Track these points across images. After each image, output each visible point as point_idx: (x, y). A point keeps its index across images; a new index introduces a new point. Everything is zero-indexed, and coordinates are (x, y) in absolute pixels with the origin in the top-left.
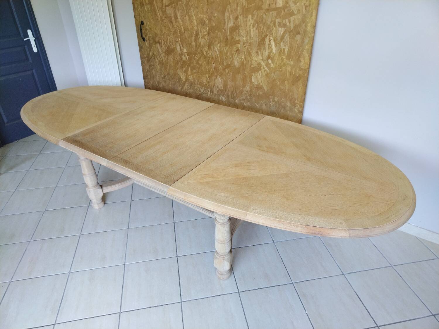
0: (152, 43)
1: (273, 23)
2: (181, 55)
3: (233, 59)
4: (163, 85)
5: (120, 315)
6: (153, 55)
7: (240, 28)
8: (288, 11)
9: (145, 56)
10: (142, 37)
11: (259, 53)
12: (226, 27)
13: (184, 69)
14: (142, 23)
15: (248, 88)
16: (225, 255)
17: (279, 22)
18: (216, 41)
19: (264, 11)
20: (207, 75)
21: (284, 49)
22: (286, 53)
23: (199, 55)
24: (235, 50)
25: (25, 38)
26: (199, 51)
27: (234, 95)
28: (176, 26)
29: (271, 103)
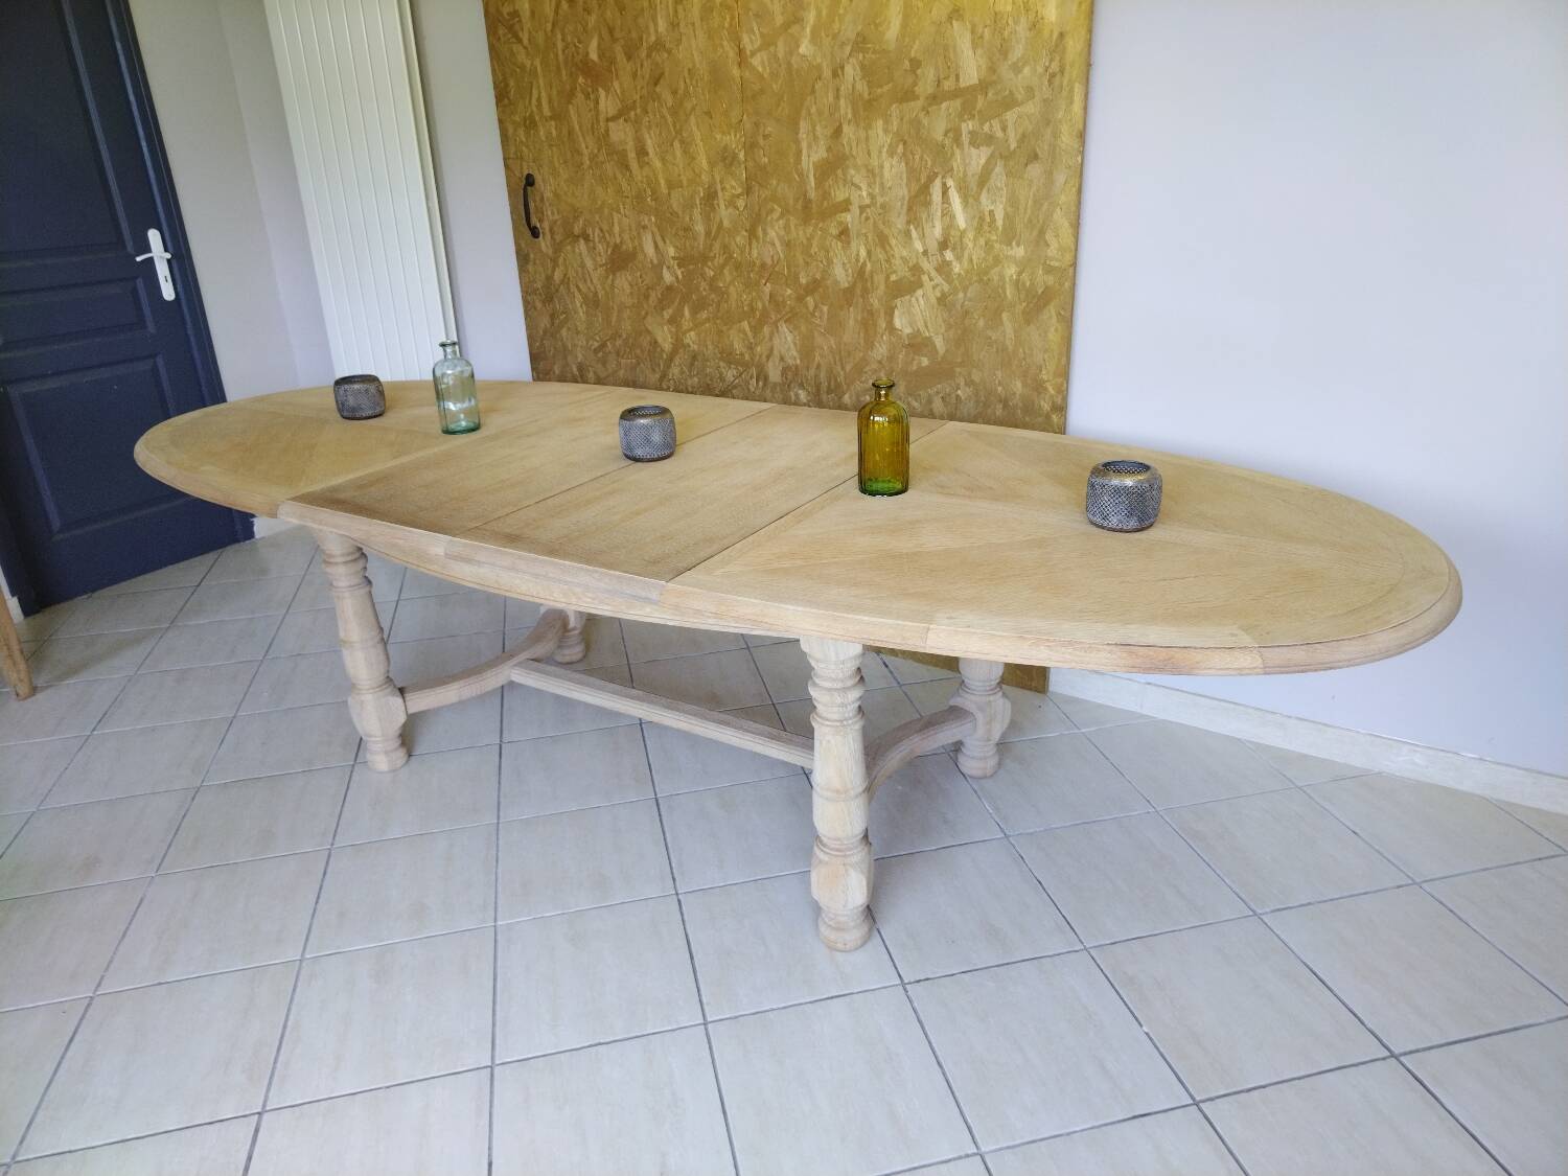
0: (561, 242)
1: (951, 135)
2: (657, 268)
3: (830, 262)
4: (595, 373)
5: (492, 1075)
6: (565, 280)
7: (847, 162)
8: (996, 94)
9: (539, 285)
10: (527, 225)
11: (914, 234)
12: (803, 163)
13: (667, 314)
14: (530, 181)
15: (881, 350)
16: (850, 849)
17: (970, 133)
18: (772, 210)
19: (920, 103)
20: (745, 325)
21: (991, 212)
22: (1000, 223)
23: (716, 260)
24: (834, 231)
25: (138, 255)
26: (717, 246)
27: (836, 380)
28: (642, 177)
29: (959, 392)
